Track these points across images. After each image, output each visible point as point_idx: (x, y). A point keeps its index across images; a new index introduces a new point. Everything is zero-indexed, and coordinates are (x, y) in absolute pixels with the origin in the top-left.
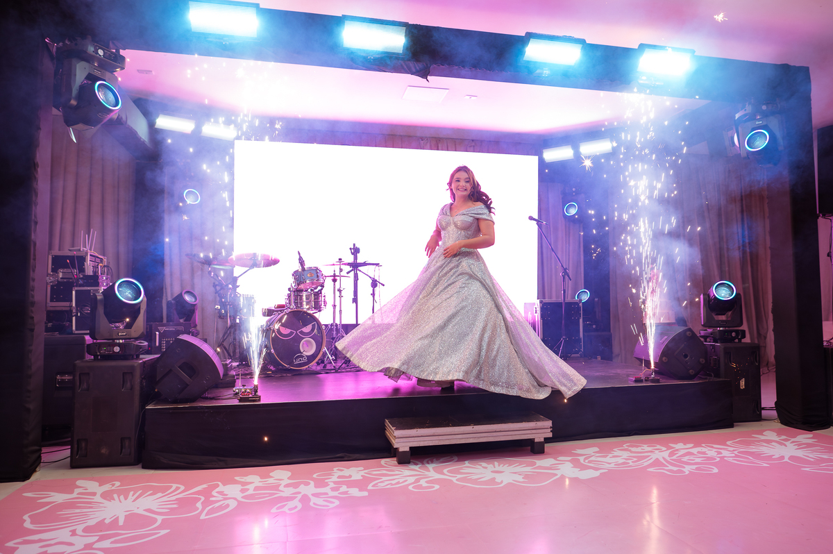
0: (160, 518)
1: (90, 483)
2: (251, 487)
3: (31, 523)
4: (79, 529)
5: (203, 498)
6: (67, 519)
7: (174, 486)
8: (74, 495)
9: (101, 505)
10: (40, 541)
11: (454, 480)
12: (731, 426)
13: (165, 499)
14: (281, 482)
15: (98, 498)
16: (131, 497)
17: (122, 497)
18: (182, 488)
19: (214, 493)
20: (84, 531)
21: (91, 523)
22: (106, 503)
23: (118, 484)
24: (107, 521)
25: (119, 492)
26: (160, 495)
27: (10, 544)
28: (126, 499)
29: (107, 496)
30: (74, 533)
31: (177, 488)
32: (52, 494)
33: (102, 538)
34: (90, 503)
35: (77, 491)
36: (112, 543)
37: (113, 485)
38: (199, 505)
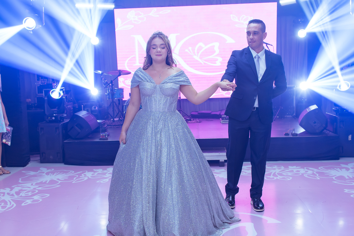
0: (60, 182)
1: (44, 169)
2: (96, 173)
3: (21, 181)
4: (34, 183)
5: (78, 176)
6: (32, 180)
7: (71, 171)
8: (38, 173)
9: (44, 176)
10: (22, 186)
12: (338, 159)
13: (66, 176)
14: (108, 172)
15: (44, 174)
16: (55, 174)
17: (52, 174)
18: (73, 172)
19: (83, 175)
20: (35, 184)
21: (38, 182)
22: (46, 176)
23: (53, 169)
24: (43, 182)
25: (51, 172)
26: (65, 174)
27: (13, 186)
28: (53, 175)
29: (47, 174)
30: (32, 184)
31: (72, 172)
32: (31, 172)
33: (40, 187)
34: (41, 175)
35: (39, 171)
36: (42, 188)
37: (51, 170)
38: (75, 178)
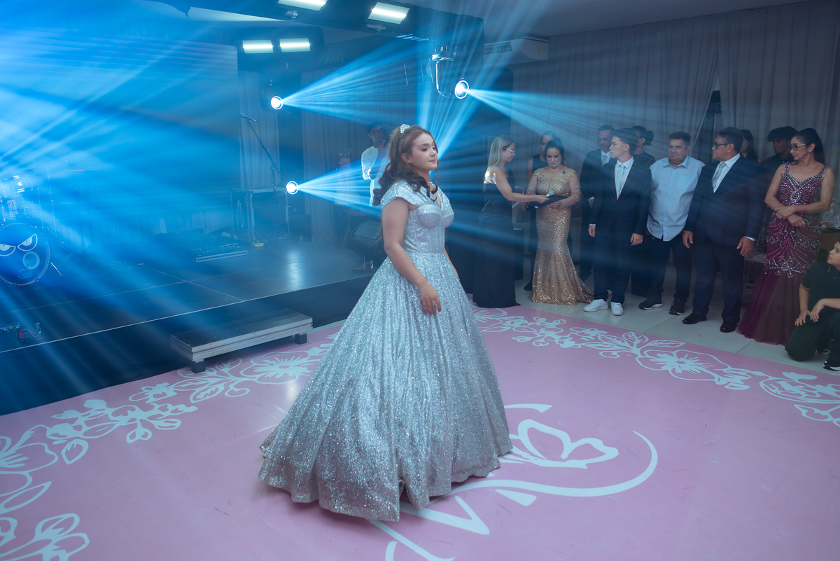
11: (255, 380)
14: (105, 412)
38: (50, 453)
